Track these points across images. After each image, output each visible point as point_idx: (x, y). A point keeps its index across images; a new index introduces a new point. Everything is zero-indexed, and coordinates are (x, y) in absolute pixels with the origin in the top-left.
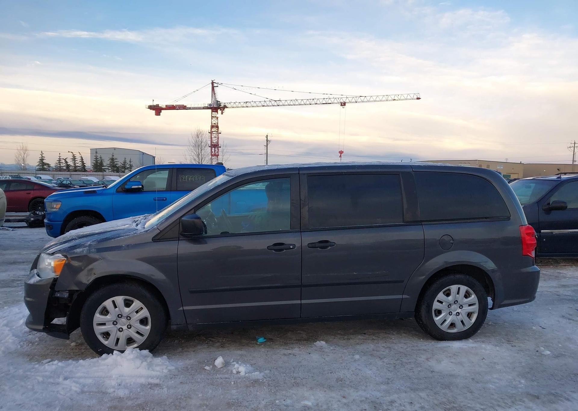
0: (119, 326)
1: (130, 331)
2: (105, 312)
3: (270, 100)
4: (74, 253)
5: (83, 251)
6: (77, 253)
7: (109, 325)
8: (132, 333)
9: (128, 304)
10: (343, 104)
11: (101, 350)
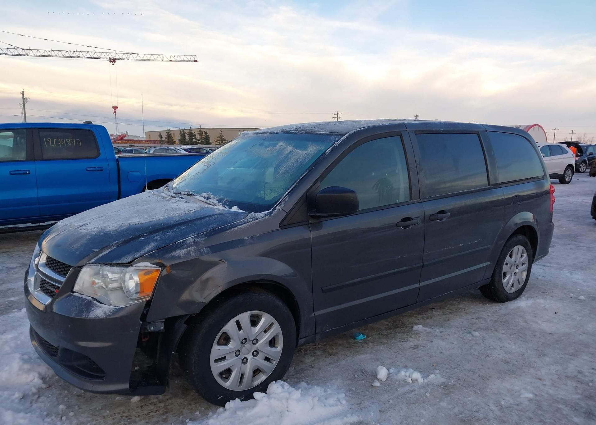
0: (242, 356)
1: (258, 359)
2: (226, 339)
3: (16, 48)
4: (174, 258)
5: (188, 253)
6: (179, 257)
7: (231, 358)
8: (260, 361)
9: (254, 322)
10: (113, 60)
11: (222, 396)
